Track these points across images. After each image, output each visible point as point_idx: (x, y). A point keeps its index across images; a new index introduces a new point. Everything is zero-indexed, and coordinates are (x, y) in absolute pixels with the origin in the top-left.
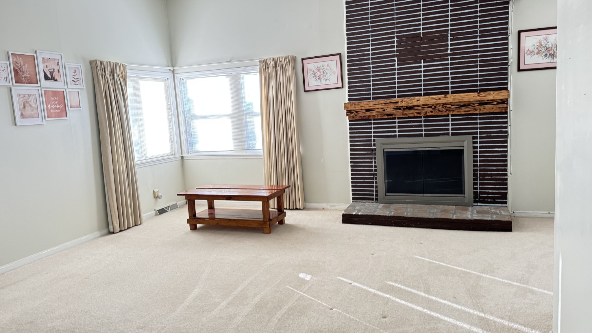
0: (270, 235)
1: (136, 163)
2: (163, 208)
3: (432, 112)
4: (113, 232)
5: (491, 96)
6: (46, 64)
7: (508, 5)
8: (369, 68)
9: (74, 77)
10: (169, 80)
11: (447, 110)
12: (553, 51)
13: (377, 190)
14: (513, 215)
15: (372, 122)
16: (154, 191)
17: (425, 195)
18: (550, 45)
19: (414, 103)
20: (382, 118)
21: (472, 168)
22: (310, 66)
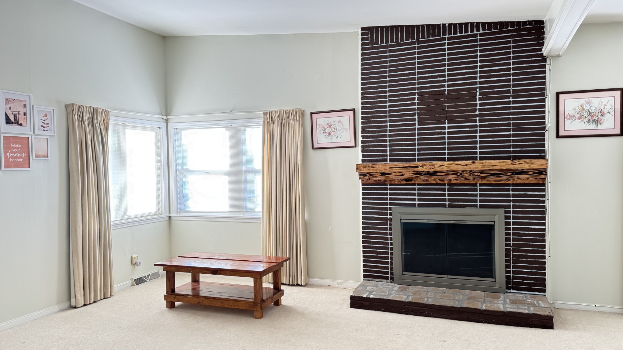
0: (262, 319)
1: (112, 223)
2: (142, 277)
3: (456, 179)
4: (75, 306)
5: (526, 165)
6: (9, 106)
7: (545, 63)
8: (386, 126)
9: (43, 122)
10: (161, 130)
11: (474, 178)
12: (597, 116)
13: (393, 267)
14: (553, 306)
15: (389, 187)
16: (131, 256)
17: (449, 276)
18: (593, 110)
19: (436, 168)
20: (400, 183)
21: (504, 248)
22: (320, 121)
